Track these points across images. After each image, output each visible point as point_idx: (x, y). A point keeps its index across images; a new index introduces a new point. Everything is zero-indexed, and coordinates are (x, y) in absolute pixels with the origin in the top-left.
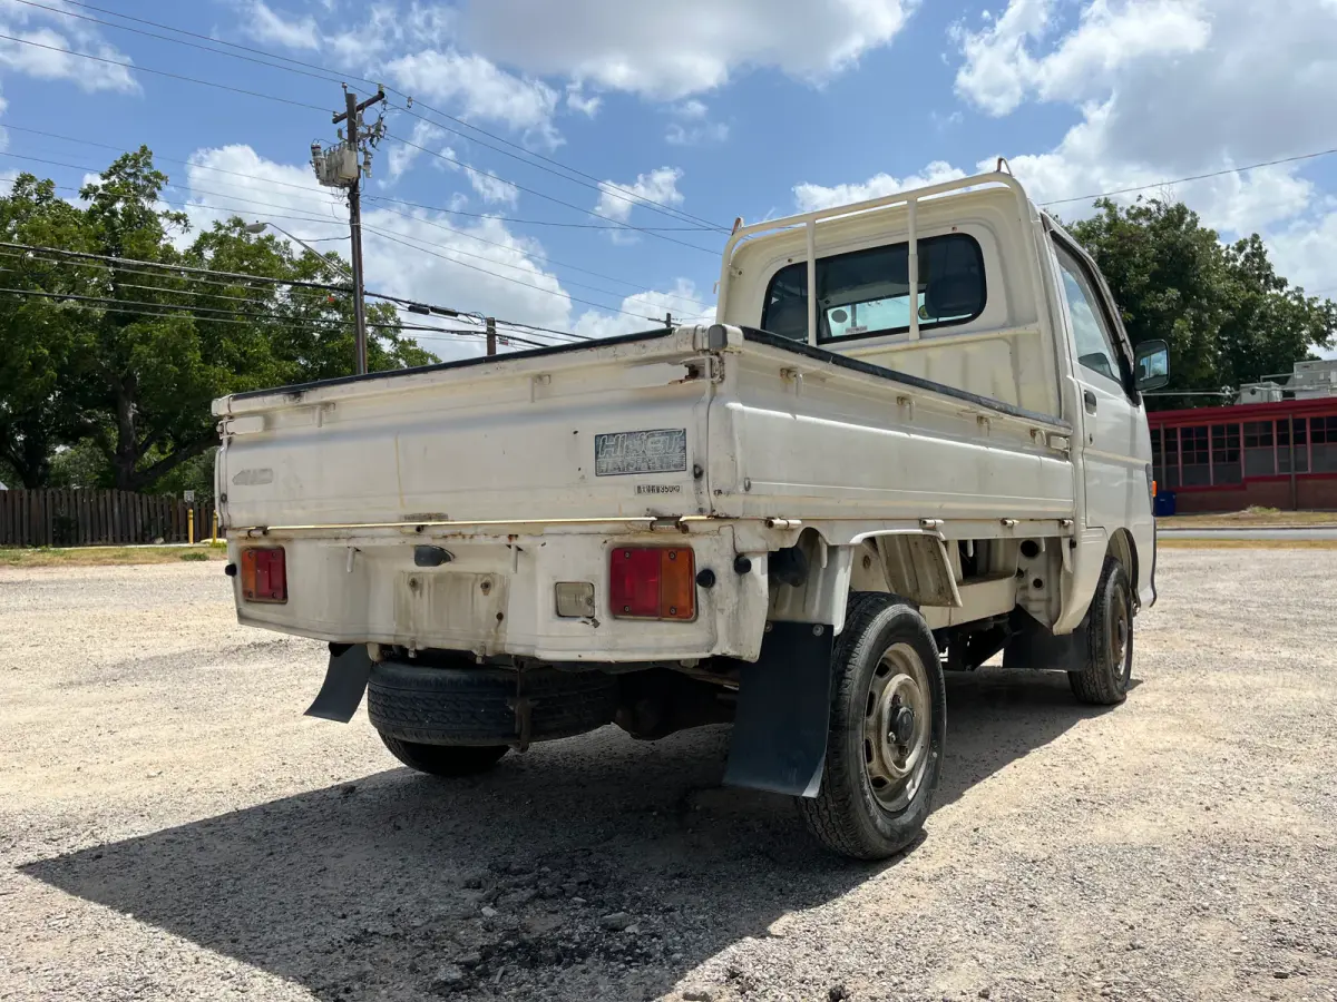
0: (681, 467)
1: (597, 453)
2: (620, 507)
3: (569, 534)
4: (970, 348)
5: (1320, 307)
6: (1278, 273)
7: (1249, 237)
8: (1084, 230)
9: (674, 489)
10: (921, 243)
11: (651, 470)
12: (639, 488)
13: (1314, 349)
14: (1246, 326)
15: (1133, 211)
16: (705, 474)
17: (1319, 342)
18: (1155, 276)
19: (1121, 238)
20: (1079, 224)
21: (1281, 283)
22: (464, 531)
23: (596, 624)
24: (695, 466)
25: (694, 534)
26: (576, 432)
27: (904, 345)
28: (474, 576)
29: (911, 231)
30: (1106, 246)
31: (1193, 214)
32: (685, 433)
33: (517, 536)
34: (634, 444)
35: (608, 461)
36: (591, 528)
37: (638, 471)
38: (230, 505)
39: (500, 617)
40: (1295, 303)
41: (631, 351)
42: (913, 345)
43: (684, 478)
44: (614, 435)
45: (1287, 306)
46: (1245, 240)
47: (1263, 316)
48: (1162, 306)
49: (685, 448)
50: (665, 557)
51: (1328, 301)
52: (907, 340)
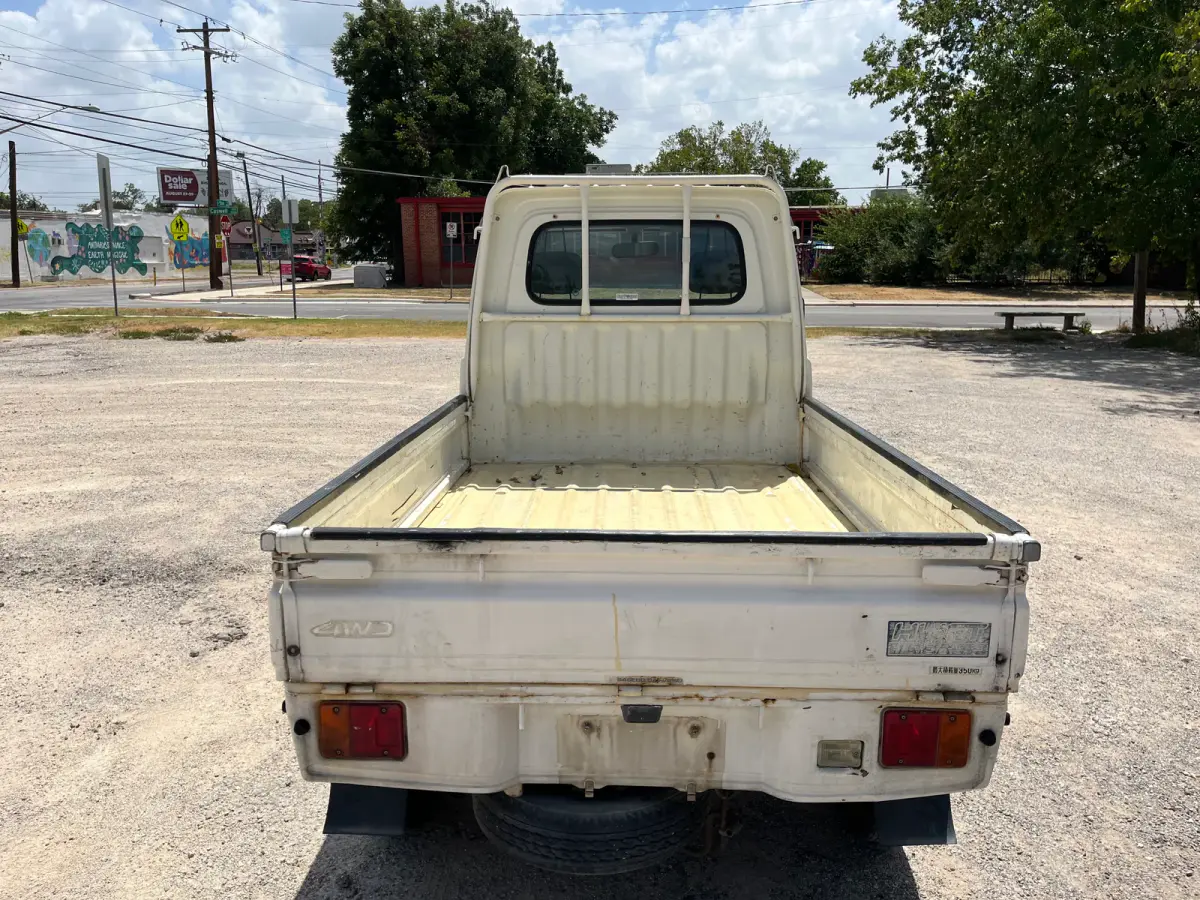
0: (984, 654)
1: (890, 637)
2: (907, 681)
3: (840, 700)
4: (733, 328)
5: (596, 113)
6: (566, 80)
7: (545, 44)
8: (425, 17)
9: (976, 671)
10: (694, 223)
11: (948, 655)
12: (935, 668)
13: (591, 148)
14: (545, 124)
15: (467, 9)
16: (1008, 661)
17: (593, 142)
18: (485, 73)
19: (458, 31)
20: (420, 10)
21: (567, 89)
22: (702, 693)
23: (865, 773)
24: (998, 655)
25: (980, 703)
26: (865, 617)
27: (675, 318)
28: (676, 720)
29: (686, 210)
30: (445, 37)
31: (515, 21)
32: (990, 626)
33: (774, 700)
34: (934, 630)
35: (899, 643)
36: (865, 695)
37: (936, 654)
38: (304, 660)
39: (711, 756)
40: (580, 108)
41: (940, 552)
42: (685, 319)
43: (987, 665)
44: (911, 622)
45: (572, 109)
46: (543, 46)
47: (556, 117)
48: (492, 102)
49: (989, 639)
50: (945, 719)
51: (601, 109)
52: (678, 314)
